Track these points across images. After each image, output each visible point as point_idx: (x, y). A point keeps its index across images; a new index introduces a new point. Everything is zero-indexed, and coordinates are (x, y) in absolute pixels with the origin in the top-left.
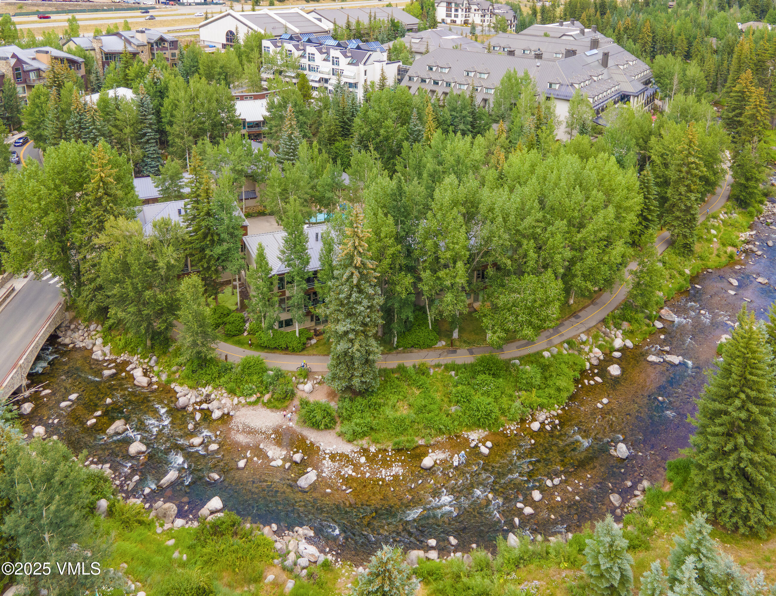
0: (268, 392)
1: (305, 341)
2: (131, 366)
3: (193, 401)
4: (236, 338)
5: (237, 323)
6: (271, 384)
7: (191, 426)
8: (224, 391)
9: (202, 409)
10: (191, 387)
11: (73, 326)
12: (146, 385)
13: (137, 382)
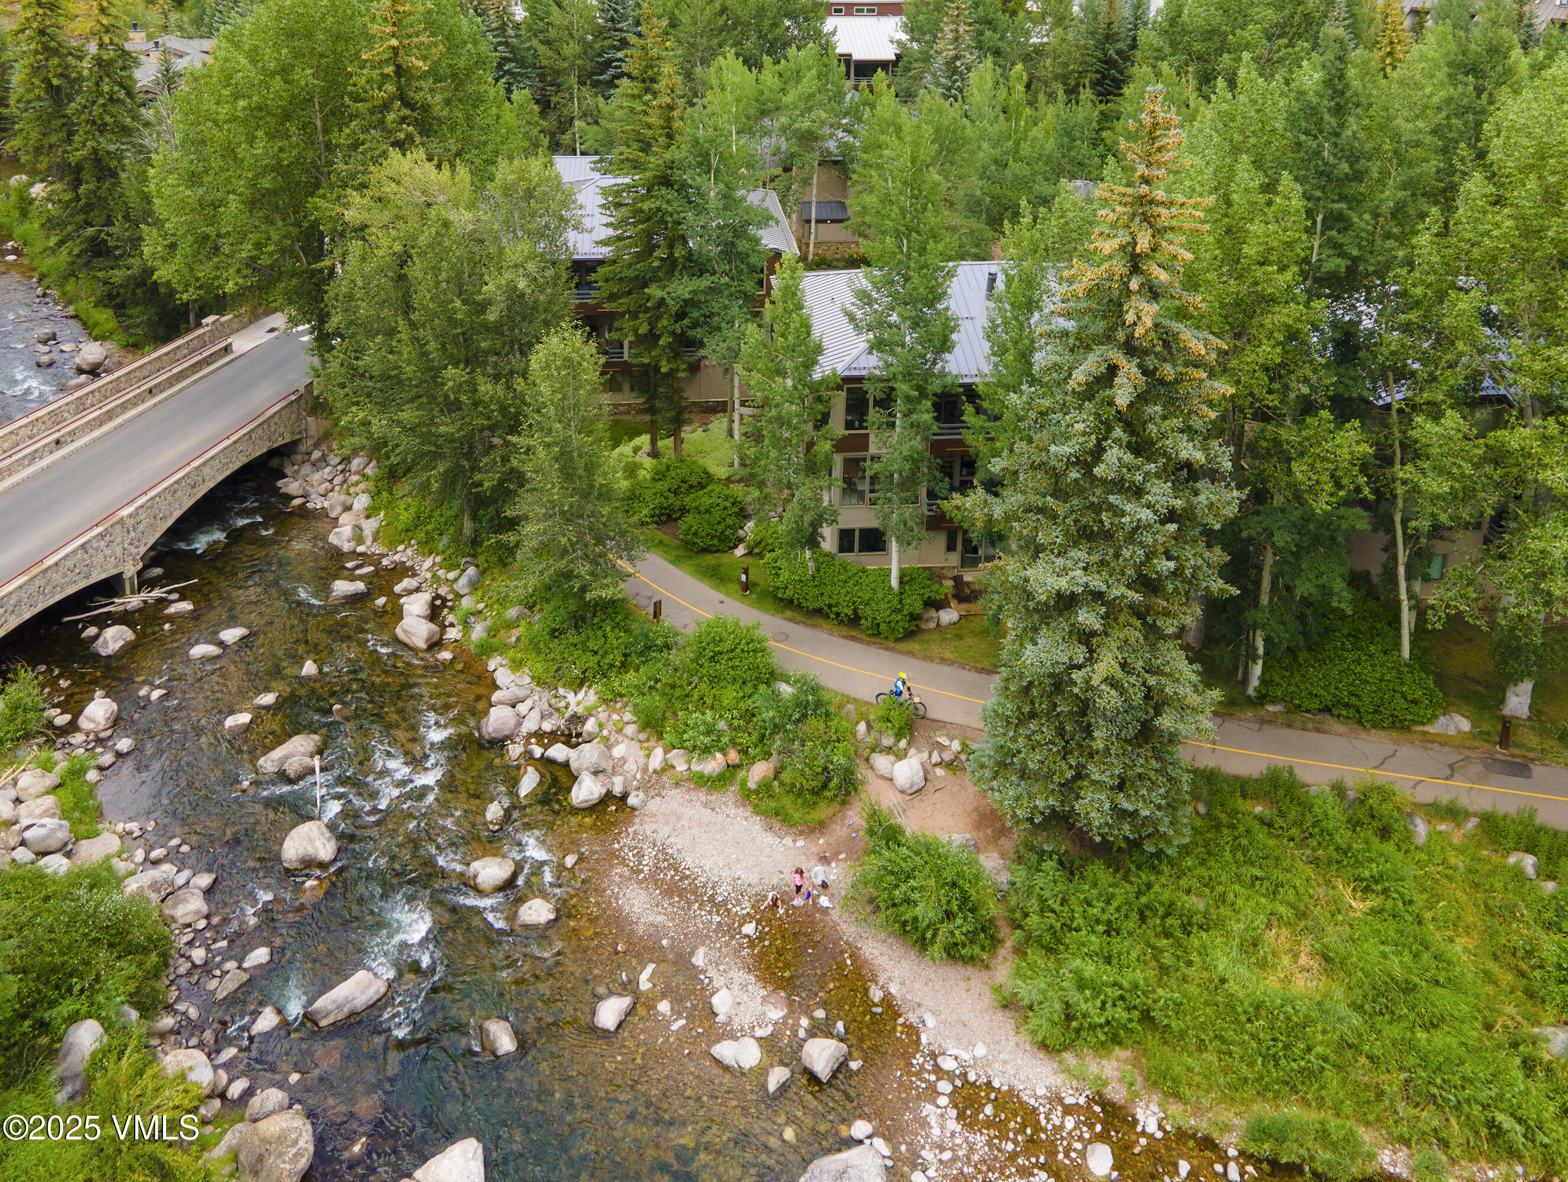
0: (767, 755)
2: (407, 583)
3: (530, 725)
4: (710, 559)
5: (717, 515)
6: (776, 728)
7: (494, 811)
8: (628, 716)
9: (551, 762)
10: (539, 681)
11: (316, 454)
12: (423, 645)
13: (405, 631)
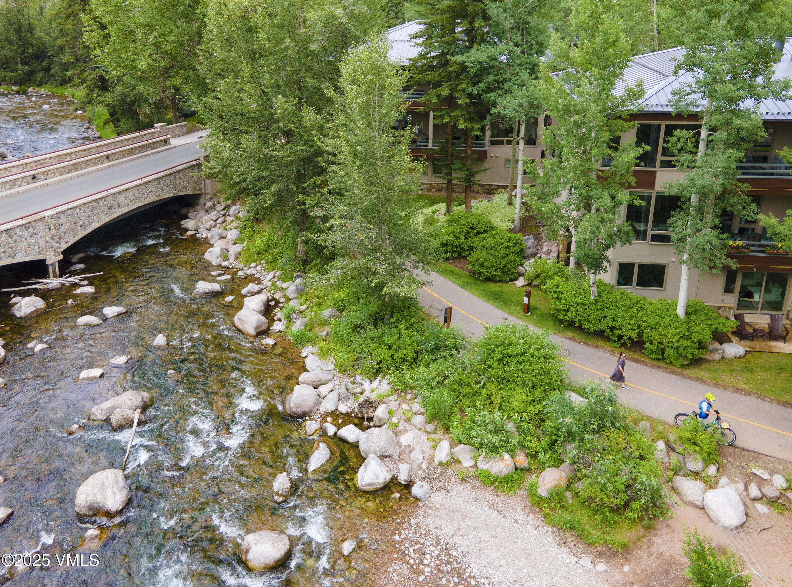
0: (558, 463)
1: (707, 336)
2: (252, 287)
3: (328, 405)
4: (494, 287)
5: (502, 251)
6: (570, 435)
7: (281, 483)
8: (417, 407)
9: (343, 441)
10: (342, 369)
11: (209, 204)
12: (253, 332)
13: (240, 320)
